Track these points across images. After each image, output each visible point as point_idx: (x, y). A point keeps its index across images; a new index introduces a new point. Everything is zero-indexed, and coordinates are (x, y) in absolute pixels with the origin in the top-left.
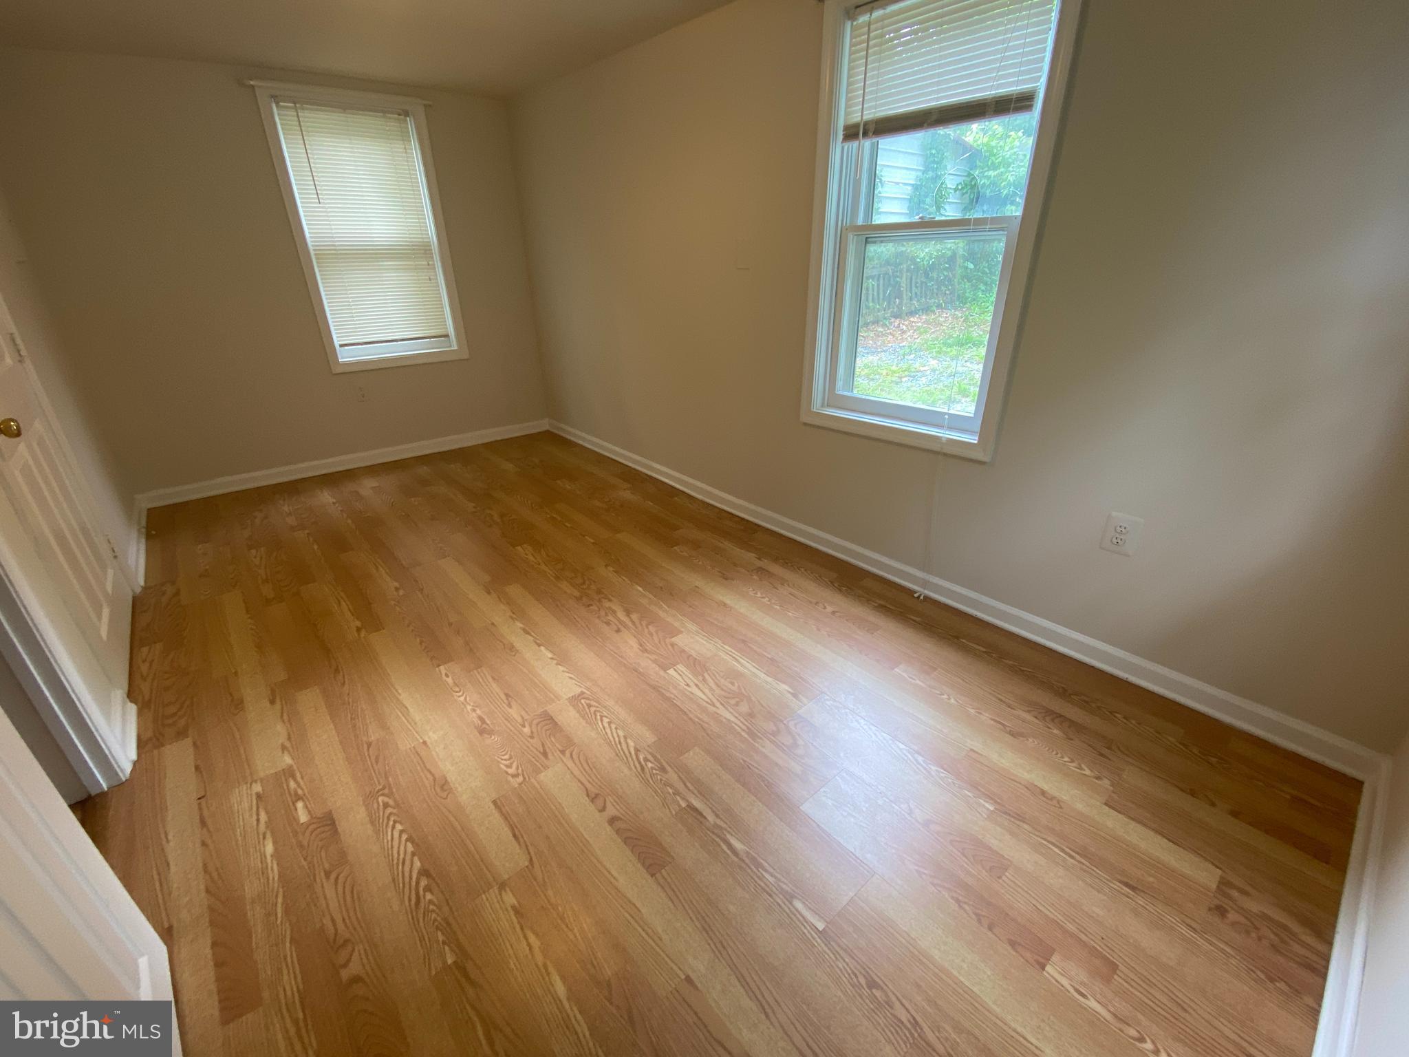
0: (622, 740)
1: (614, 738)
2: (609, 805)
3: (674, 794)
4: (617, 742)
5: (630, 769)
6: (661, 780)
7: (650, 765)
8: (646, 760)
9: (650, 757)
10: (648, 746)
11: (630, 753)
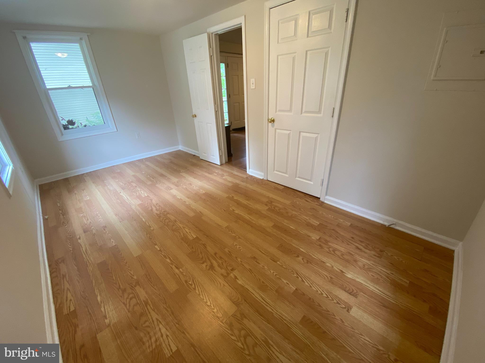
0: (201, 293)
1: (204, 294)
2: (205, 267)
3: (183, 273)
4: (203, 292)
5: (198, 281)
6: (187, 277)
7: (190, 283)
8: (191, 285)
9: (190, 286)
10: (191, 292)
11: (198, 287)
